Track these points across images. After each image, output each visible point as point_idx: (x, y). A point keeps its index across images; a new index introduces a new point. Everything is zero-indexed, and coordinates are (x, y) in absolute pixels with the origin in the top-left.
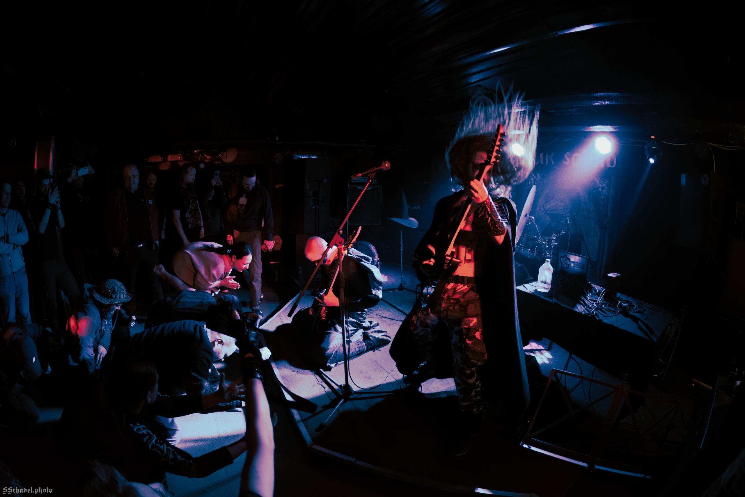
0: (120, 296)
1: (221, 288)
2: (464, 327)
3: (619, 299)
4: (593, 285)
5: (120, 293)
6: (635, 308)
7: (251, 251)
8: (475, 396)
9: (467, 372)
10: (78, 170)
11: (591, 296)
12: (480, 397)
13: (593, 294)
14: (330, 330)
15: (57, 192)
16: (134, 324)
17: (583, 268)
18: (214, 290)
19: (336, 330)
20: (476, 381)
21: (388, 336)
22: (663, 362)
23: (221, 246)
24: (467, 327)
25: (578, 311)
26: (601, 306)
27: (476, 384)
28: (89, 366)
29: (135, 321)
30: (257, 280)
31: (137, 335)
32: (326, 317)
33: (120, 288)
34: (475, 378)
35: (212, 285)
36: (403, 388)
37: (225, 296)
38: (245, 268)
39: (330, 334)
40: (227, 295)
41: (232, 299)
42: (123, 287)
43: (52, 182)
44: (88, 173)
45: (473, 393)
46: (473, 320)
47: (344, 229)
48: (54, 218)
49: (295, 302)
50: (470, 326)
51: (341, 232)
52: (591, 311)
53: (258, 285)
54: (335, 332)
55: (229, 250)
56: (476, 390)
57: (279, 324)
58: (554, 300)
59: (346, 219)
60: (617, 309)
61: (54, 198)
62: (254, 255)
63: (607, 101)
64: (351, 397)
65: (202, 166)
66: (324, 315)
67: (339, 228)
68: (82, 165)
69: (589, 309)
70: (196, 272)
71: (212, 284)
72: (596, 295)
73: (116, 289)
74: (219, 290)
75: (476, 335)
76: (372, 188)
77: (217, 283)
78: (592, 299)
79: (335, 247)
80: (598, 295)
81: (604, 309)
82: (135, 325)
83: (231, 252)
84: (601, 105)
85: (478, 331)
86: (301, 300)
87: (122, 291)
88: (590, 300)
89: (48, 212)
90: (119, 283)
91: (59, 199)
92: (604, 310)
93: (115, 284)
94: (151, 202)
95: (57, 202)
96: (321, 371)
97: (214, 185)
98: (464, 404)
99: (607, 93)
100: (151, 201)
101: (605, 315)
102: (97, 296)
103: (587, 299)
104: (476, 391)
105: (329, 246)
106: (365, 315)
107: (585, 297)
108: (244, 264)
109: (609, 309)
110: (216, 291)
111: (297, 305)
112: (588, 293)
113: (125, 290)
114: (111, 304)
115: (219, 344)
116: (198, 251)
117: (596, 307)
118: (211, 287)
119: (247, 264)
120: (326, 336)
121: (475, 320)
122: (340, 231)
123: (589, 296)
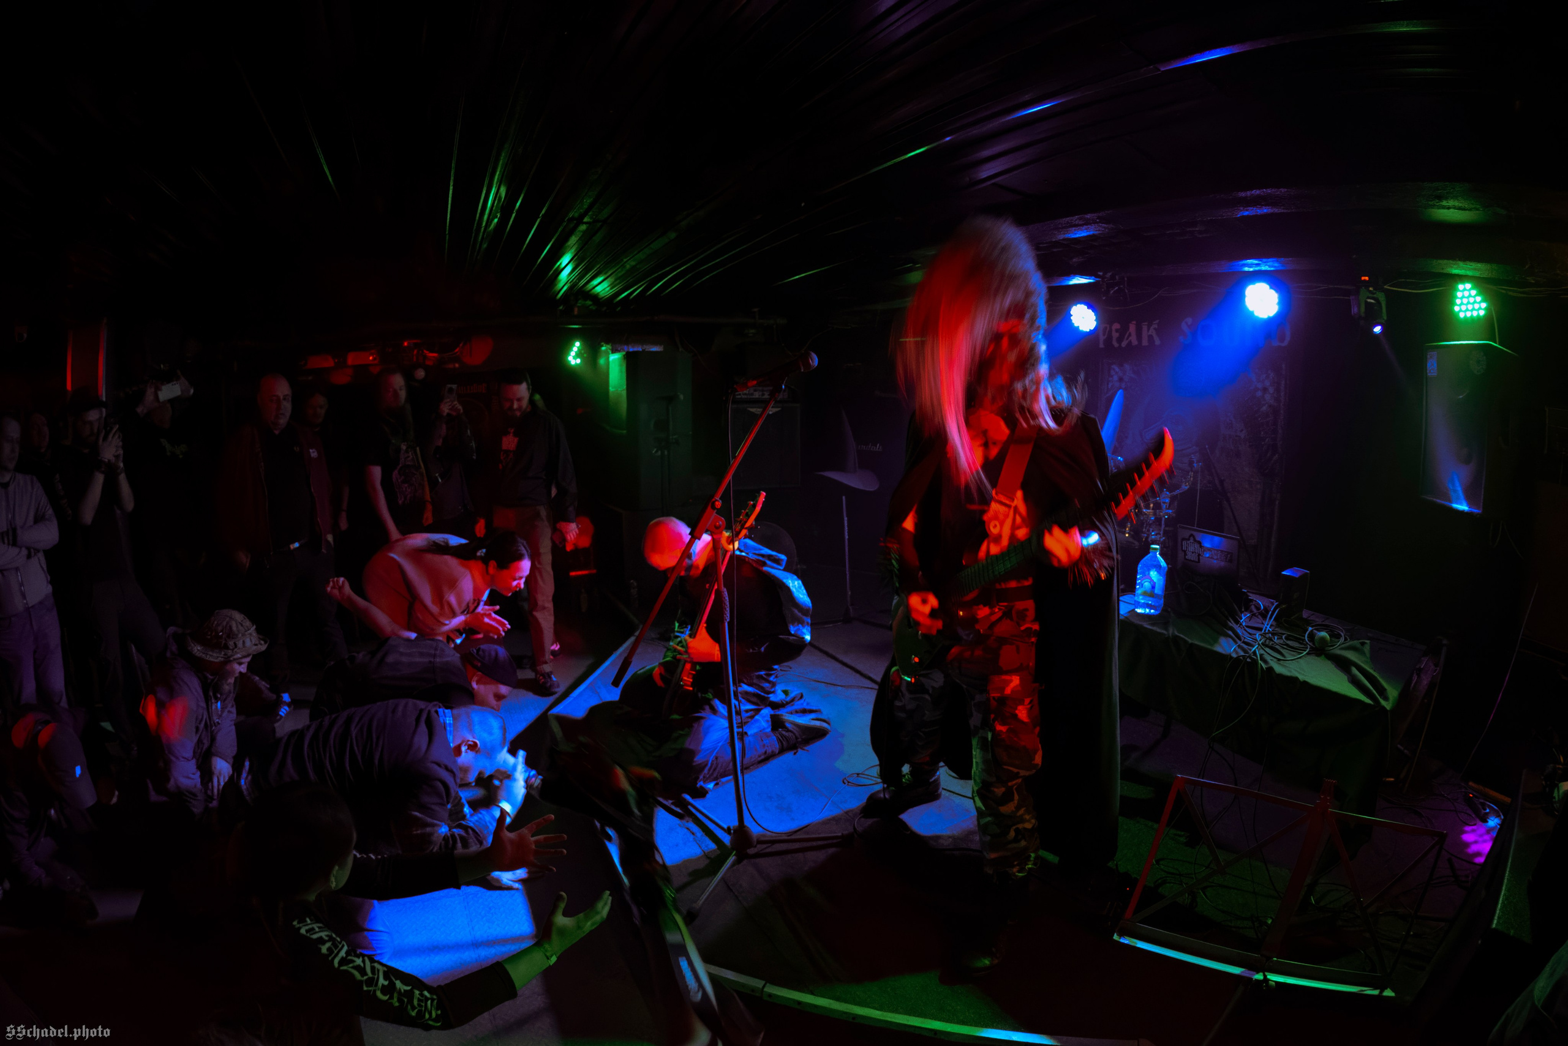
0: (244, 642)
1: (468, 630)
2: (992, 695)
3: (1308, 622)
4: (1252, 596)
5: (243, 635)
6: (1342, 640)
7: (527, 551)
8: (1016, 840)
9: (996, 790)
10: (157, 389)
11: (1250, 618)
12: (1025, 841)
13: (1252, 615)
14: (701, 713)
15: (117, 436)
16: (286, 710)
17: (1231, 561)
18: (452, 636)
19: (714, 710)
20: (1018, 808)
21: (824, 721)
22: (1406, 751)
23: (464, 541)
24: (999, 695)
25: (1224, 652)
26: (1271, 639)
27: (1018, 814)
28: (191, 800)
29: (289, 705)
30: (544, 608)
31: (293, 733)
32: (692, 685)
33: (242, 625)
34: (1016, 802)
35: (446, 625)
36: (860, 829)
37: (479, 648)
38: (516, 586)
39: (702, 721)
40: (482, 647)
41: (493, 653)
42: (248, 623)
43: (104, 415)
44: (179, 393)
45: (1012, 834)
46: (1011, 681)
47: (725, 498)
48: (111, 491)
49: (626, 655)
50: (1006, 693)
51: (719, 504)
52: (1250, 650)
53: (546, 620)
54: (713, 717)
55: (481, 549)
56: (1017, 828)
57: (594, 702)
58: (1172, 631)
59: (729, 478)
60: (1304, 644)
61: (111, 450)
62: (535, 558)
63: (1265, 205)
64: (752, 851)
65: (421, 374)
66: (689, 681)
67: (712, 496)
68: (168, 378)
69: (1245, 646)
70: (413, 596)
71: (447, 622)
72: (1259, 616)
73: (234, 628)
74: (464, 635)
75: (1017, 712)
76: (779, 409)
77: (458, 620)
78: (1254, 625)
79: (706, 538)
80: (1264, 615)
81: (1277, 644)
82: (288, 714)
83: (485, 554)
84: (1253, 216)
85: (1021, 702)
86: (639, 650)
87: (246, 631)
88: (1247, 626)
89: (100, 479)
90: (238, 616)
91: (121, 452)
92: (1277, 647)
93: (231, 618)
94: (313, 452)
95: (117, 457)
96: (685, 800)
97: (445, 414)
98: (993, 856)
99: (1266, 189)
100: (314, 450)
101: (1279, 657)
102: (197, 649)
103: (1241, 624)
104: (1017, 831)
105: (695, 536)
106: (773, 676)
107: (1237, 622)
108: (515, 580)
109: (1287, 645)
110: (458, 638)
111: (630, 662)
112: (1242, 612)
113: (252, 629)
114: (228, 661)
115: (469, 751)
116: (416, 555)
117: (1260, 641)
118: (445, 628)
119: (521, 578)
120: (694, 724)
121: (1016, 681)
122: (717, 503)
123: (1244, 618)
